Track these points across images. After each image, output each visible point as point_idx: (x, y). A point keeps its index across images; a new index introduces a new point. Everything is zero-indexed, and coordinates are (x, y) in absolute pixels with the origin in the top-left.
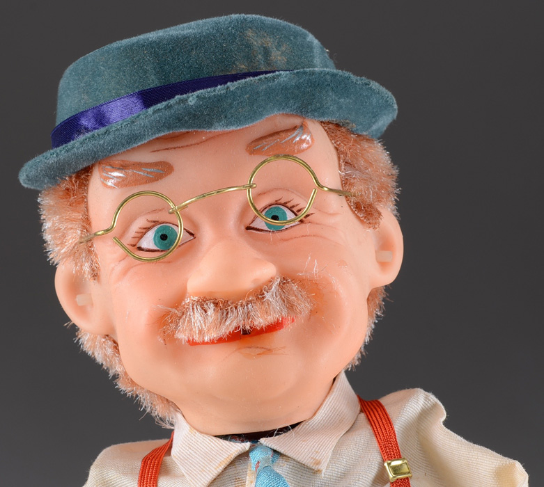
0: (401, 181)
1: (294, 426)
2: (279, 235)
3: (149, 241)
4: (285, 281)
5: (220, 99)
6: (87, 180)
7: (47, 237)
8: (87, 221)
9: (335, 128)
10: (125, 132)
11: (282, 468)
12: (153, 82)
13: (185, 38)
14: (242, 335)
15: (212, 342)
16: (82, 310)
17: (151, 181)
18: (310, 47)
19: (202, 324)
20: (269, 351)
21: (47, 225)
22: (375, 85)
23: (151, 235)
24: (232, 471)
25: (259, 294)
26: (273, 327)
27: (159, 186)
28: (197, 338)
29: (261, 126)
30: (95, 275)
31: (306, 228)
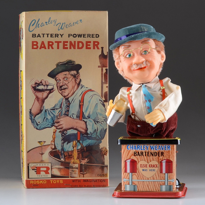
0: (165, 48)
1: (149, 83)
2: (146, 55)
3: (128, 56)
4: (146, 61)
5: (137, 36)
6: (119, 48)
7: (114, 57)
8: (119, 54)
9: (154, 40)
10: (124, 41)
11: (146, 87)
12: (128, 34)
13: (133, 27)
14: (140, 69)
15: (136, 70)
16: (119, 67)
17: (128, 48)
18: (151, 28)
19: (135, 67)
20: (144, 71)
21: (114, 55)
22: (160, 34)
23: (128, 55)
24: (140, 88)
25: (142, 63)
26: (145, 67)
27: (129, 48)
28: (134, 69)
29: (143, 39)
30: (120, 62)
31: (149, 54)
